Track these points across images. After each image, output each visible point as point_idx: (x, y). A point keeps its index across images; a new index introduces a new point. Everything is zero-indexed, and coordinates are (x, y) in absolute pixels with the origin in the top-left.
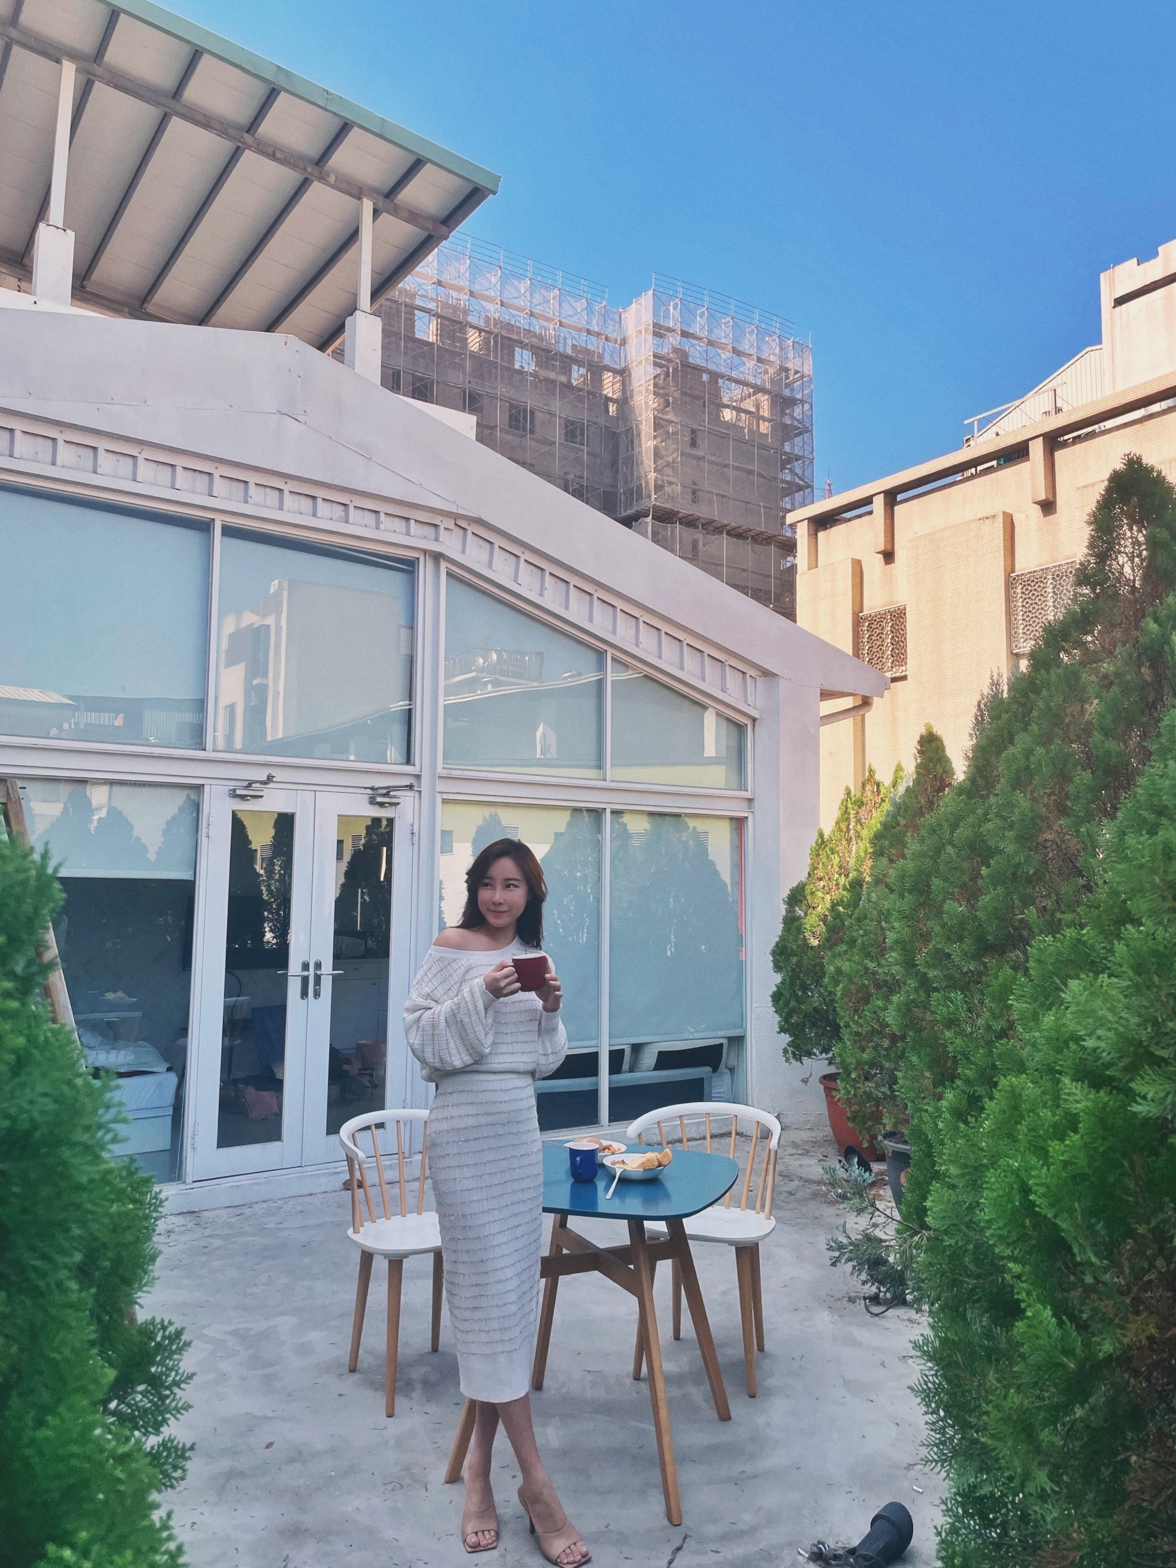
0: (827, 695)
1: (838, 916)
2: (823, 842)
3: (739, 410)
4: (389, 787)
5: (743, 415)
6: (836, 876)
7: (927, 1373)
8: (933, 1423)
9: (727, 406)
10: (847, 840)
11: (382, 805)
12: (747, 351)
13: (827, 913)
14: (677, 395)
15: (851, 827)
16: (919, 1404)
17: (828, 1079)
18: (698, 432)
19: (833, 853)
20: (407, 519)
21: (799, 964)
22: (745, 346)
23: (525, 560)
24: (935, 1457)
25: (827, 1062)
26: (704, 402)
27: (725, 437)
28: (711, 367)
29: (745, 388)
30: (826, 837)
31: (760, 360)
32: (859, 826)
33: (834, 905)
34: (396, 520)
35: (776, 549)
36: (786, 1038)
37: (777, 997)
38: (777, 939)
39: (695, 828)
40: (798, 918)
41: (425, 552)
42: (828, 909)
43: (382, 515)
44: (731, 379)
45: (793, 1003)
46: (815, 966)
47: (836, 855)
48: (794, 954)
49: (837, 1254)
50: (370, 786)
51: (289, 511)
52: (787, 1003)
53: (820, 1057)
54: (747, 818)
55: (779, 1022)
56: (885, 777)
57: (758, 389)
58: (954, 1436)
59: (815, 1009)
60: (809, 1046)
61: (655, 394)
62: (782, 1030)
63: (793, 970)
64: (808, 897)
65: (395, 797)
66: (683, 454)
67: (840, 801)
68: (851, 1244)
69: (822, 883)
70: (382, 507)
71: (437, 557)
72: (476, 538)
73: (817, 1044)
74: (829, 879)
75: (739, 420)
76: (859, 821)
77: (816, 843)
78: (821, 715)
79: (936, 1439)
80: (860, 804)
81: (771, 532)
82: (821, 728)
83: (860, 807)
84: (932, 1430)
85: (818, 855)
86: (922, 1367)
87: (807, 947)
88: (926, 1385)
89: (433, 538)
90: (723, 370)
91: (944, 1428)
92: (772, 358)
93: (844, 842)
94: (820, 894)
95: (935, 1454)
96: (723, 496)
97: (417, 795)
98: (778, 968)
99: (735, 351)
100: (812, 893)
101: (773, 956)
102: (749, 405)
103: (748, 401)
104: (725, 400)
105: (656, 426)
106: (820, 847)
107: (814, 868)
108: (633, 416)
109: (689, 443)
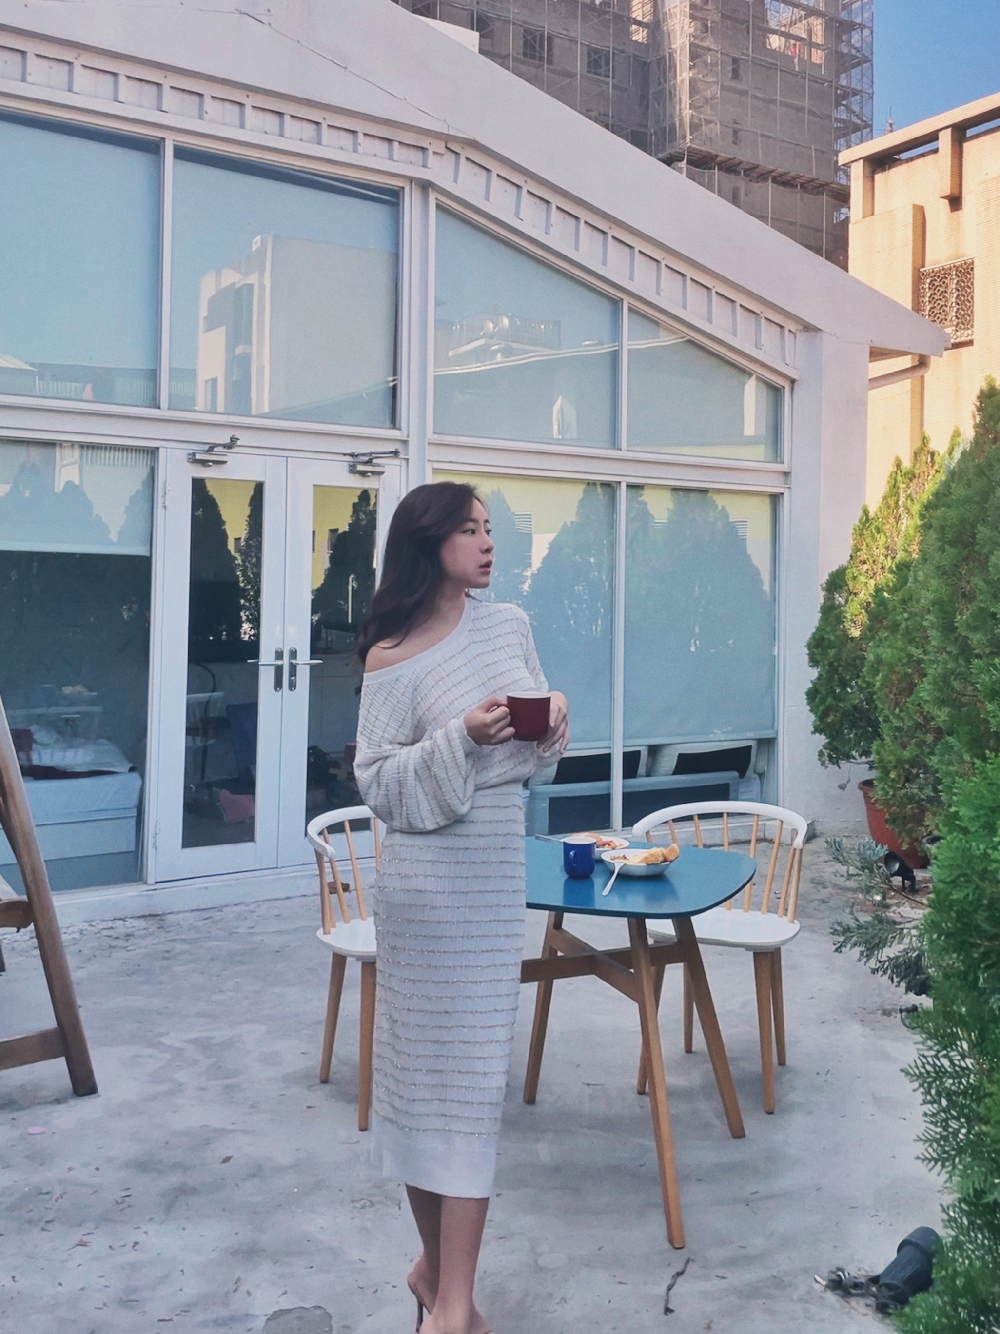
0: (877, 354)
1: (882, 602)
2: (867, 520)
3: (788, 36)
4: (371, 454)
5: (793, 42)
6: (882, 558)
7: (926, 1053)
8: (934, 1115)
9: (775, 32)
10: (895, 518)
11: (363, 474)
13: (870, 600)
14: (717, 18)
15: (900, 503)
16: (914, 1091)
17: (867, 784)
18: (741, 62)
19: (878, 532)
20: (390, 141)
21: (837, 657)
23: (528, 191)
24: (935, 1155)
25: (867, 766)
26: (748, 27)
27: (772, 67)
29: (796, 10)
30: (871, 515)
32: (909, 502)
33: (878, 590)
34: (377, 142)
35: (829, 199)
37: (812, 695)
38: (814, 630)
39: (723, 508)
40: (840, 605)
41: (411, 180)
42: (871, 595)
43: (361, 135)
45: (829, 700)
46: (854, 659)
47: (883, 535)
48: (831, 646)
49: (842, 939)
50: (349, 452)
51: (251, 130)
52: (823, 700)
53: (859, 760)
54: (782, 494)
55: (815, 722)
56: (939, 444)
57: (811, 12)
58: (958, 1131)
59: (855, 707)
60: (847, 749)
61: (692, 17)
62: (817, 730)
63: (831, 664)
64: (851, 583)
65: (378, 465)
66: (723, 88)
67: (888, 474)
68: (860, 927)
69: (865, 567)
70: (360, 126)
71: (426, 186)
72: (470, 165)
74: (874, 561)
75: (789, 48)
76: (910, 497)
77: (860, 521)
78: (870, 377)
79: (936, 1133)
80: (911, 476)
81: (823, 179)
82: (871, 392)
83: (911, 480)
84: (932, 1123)
85: (861, 535)
86: (921, 1046)
87: (846, 637)
88: (924, 1067)
89: (421, 163)
91: (946, 1120)
93: (892, 520)
94: (862, 579)
95: (934, 1150)
96: (769, 137)
97: (404, 463)
98: (814, 661)
100: (855, 578)
101: (809, 649)
102: (799, 30)
103: (798, 25)
104: (773, 25)
105: (694, 56)
106: (865, 525)
107: (857, 549)
108: (666, 43)
109: (730, 75)
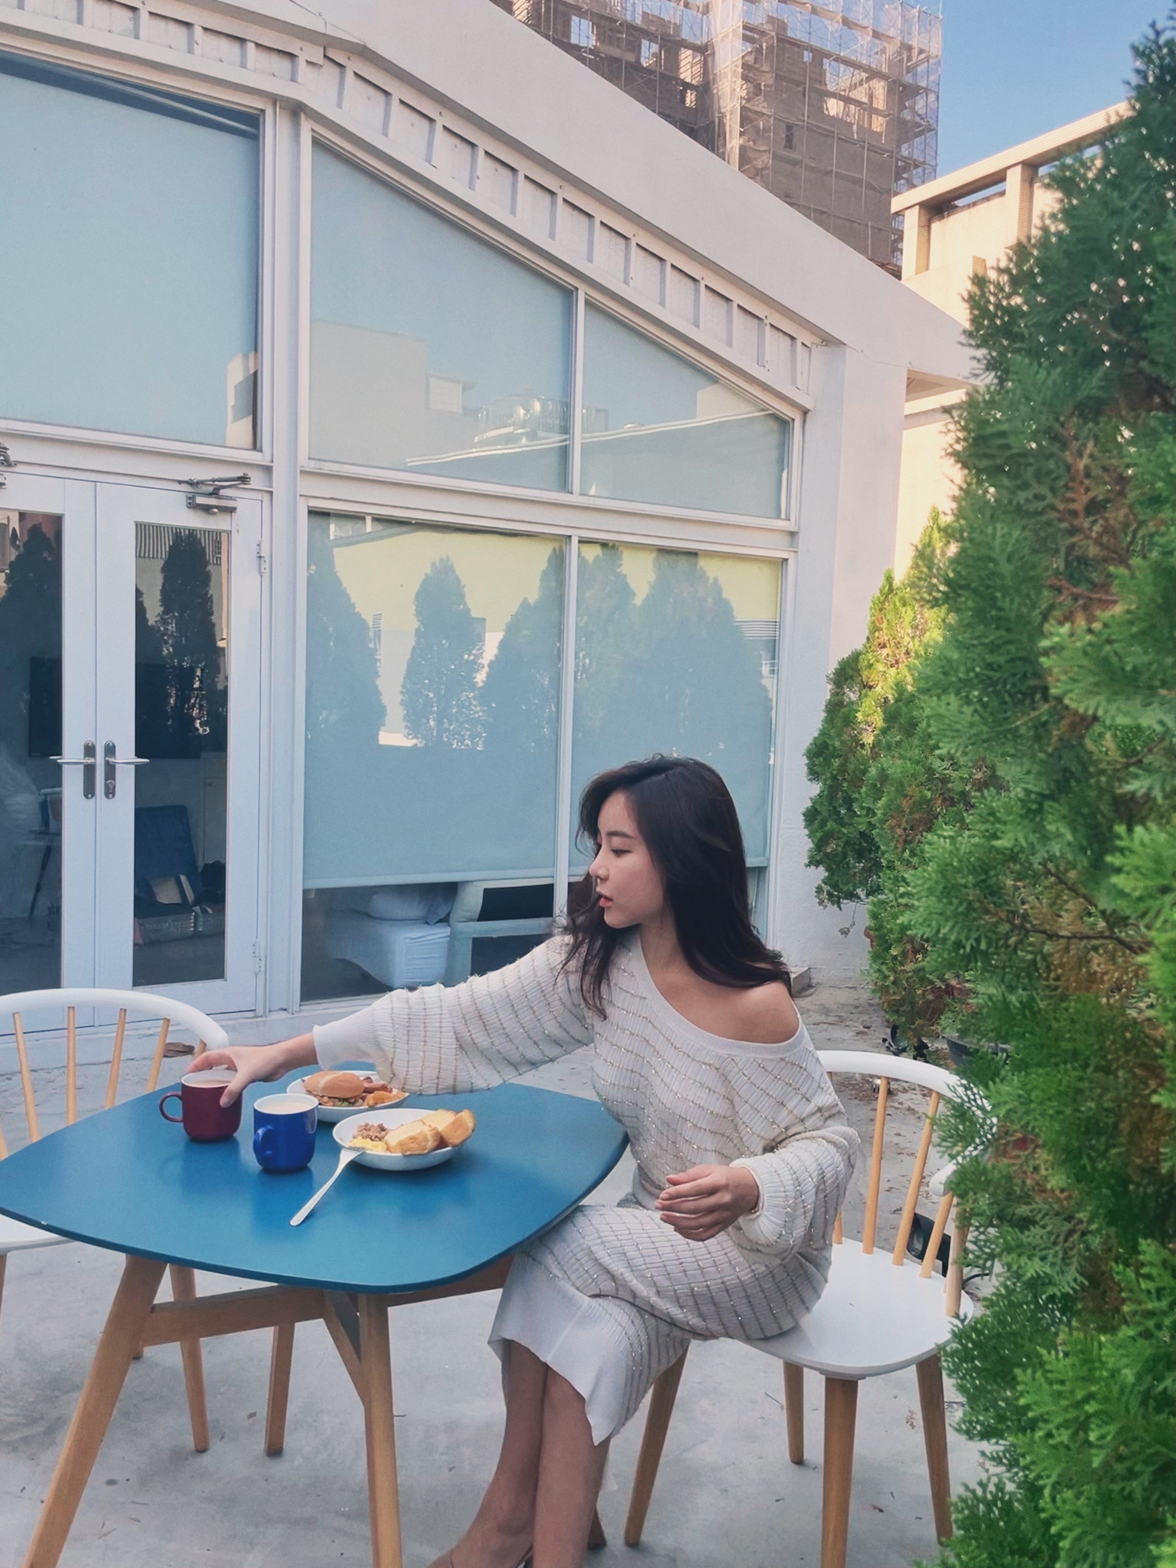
0: (916, 388)
1: (902, 697)
2: (891, 590)
3: (847, 100)
4: (216, 482)
5: (852, 107)
6: (907, 639)
9: (833, 95)
11: (206, 509)
12: (860, 22)
13: (889, 694)
14: (771, 80)
18: (795, 129)
19: (904, 605)
20: (241, 40)
21: (842, 769)
22: (858, 15)
23: (444, 127)
26: (804, 89)
27: (829, 134)
28: (815, 43)
29: (857, 72)
30: (897, 583)
31: (876, 35)
34: (223, 41)
36: (821, 873)
37: (811, 816)
38: (815, 735)
39: (716, 580)
40: (850, 703)
41: (274, 99)
42: (889, 688)
44: (838, 59)
45: (830, 825)
47: (909, 609)
48: (836, 754)
50: (187, 479)
54: (786, 560)
55: (810, 851)
57: (874, 74)
60: (850, 886)
61: (745, 78)
62: (813, 862)
63: (835, 778)
64: (865, 674)
65: (227, 497)
66: (775, 157)
67: (921, 529)
69: (885, 651)
71: (295, 109)
72: (359, 83)
73: (863, 883)
74: (897, 644)
75: (848, 115)
77: (880, 591)
78: (906, 414)
82: (905, 432)
85: (882, 609)
87: (856, 743)
89: (288, 76)
90: (829, 47)
92: (891, 33)
94: (880, 667)
96: (823, 213)
97: (266, 496)
98: (814, 774)
99: (846, 22)
100: (870, 666)
101: (809, 758)
102: (860, 95)
103: (859, 89)
104: (831, 87)
105: (744, 120)
106: (887, 596)
107: (875, 628)
108: (716, 106)
109: (784, 143)
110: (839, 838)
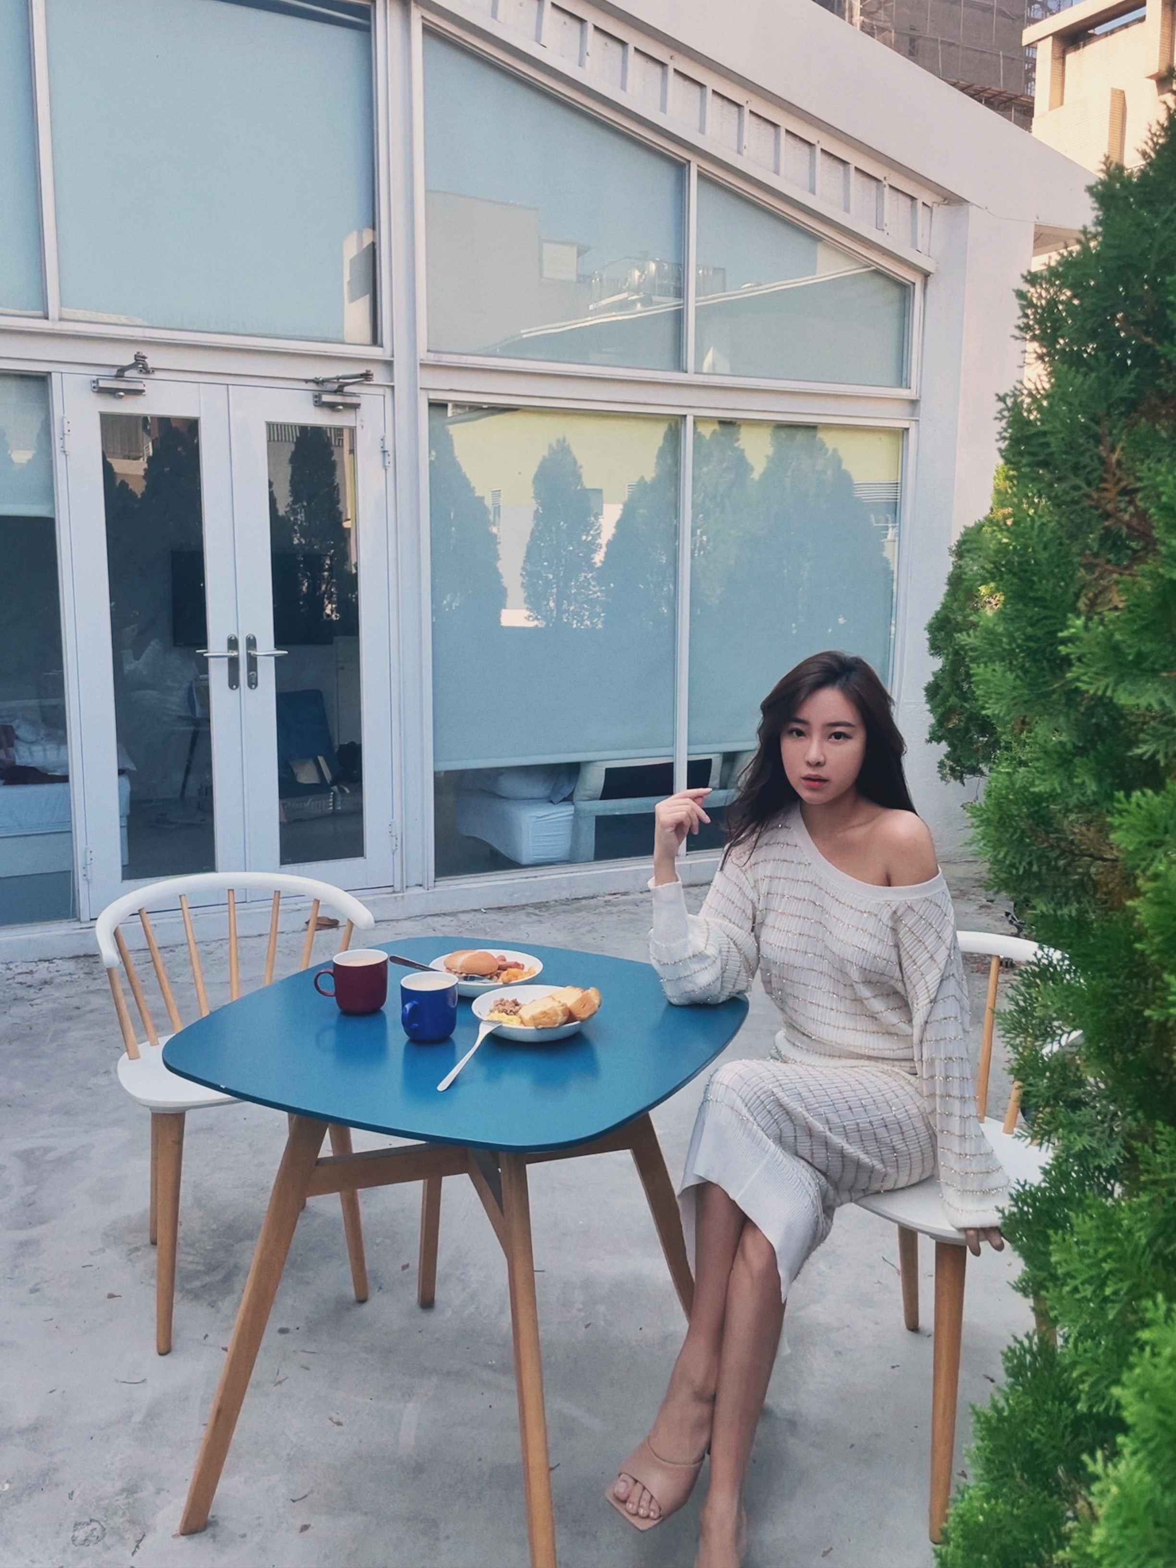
0: (1046, 239)
11: (332, 406)
35: (1018, 115)
36: (943, 748)
37: (933, 691)
38: (938, 607)
39: (835, 451)
45: (953, 700)
48: (959, 629)
50: (312, 377)
52: (946, 699)
54: (907, 429)
55: (932, 726)
60: (974, 760)
63: (956, 653)
65: (350, 394)
73: (986, 758)
81: (1011, 92)
96: (951, 44)
101: (930, 632)
110: (962, 714)
